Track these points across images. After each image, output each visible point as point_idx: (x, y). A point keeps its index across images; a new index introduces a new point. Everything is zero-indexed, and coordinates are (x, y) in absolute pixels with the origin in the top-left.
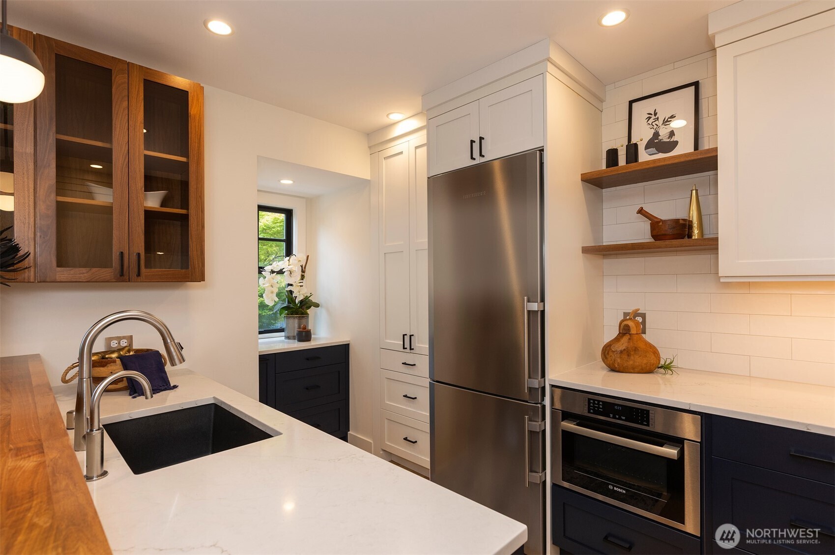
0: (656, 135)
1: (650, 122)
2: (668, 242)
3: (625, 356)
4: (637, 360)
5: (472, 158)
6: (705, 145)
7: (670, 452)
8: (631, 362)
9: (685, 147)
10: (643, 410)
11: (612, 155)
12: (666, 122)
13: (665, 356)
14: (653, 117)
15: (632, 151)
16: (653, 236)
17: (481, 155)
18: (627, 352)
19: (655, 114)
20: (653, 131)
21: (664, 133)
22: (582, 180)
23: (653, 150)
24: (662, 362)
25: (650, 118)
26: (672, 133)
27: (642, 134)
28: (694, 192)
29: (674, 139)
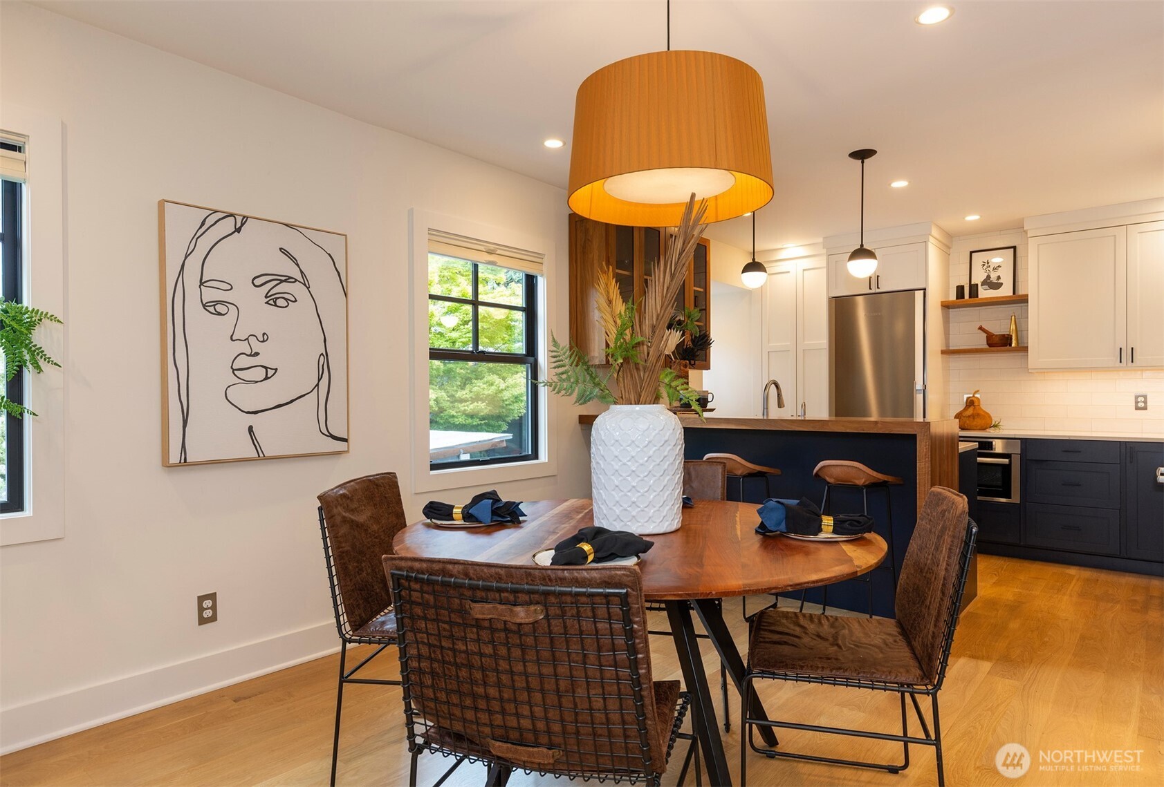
0: (989, 277)
1: (985, 267)
2: (999, 348)
3: (971, 419)
4: (978, 422)
5: (870, 289)
6: (1021, 292)
7: (1006, 461)
8: (975, 423)
9: (1006, 291)
10: (989, 442)
11: (960, 290)
12: (995, 269)
13: (995, 420)
14: (986, 265)
15: (974, 290)
16: (988, 344)
17: (878, 288)
18: (973, 416)
19: (988, 263)
20: (986, 274)
21: (994, 276)
22: (942, 306)
23: (987, 287)
24: (993, 423)
25: (984, 265)
26: (999, 278)
28: (1013, 317)
29: (1000, 281)
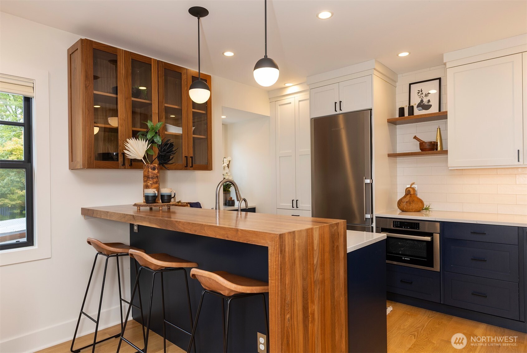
0: (422, 101)
1: (419, 94)
2: (427, 152)
3: (408, 204)
4: (414, 206)
5: (336, 111)
6: (443, 110)
7: (428, 239)
8: (411, 207)
9: (434, 109)
10: (417, 223)
11: (402, 110)
12: (426, 95)
13: (426, 204)
14: (420, 92)
15: (411, 109)
16: (420, 149)
17: (341, 110)
18: (409, 202)
19: (422, 91)
20: (420, 99)
21: (425, 100)
22: (388, 122)
23: (420, 108)
24: (425, 207)
25: (419, 93)
26: (429, 101)
27: (415, 101)
28: (439, 129)
29: (430, 103)
